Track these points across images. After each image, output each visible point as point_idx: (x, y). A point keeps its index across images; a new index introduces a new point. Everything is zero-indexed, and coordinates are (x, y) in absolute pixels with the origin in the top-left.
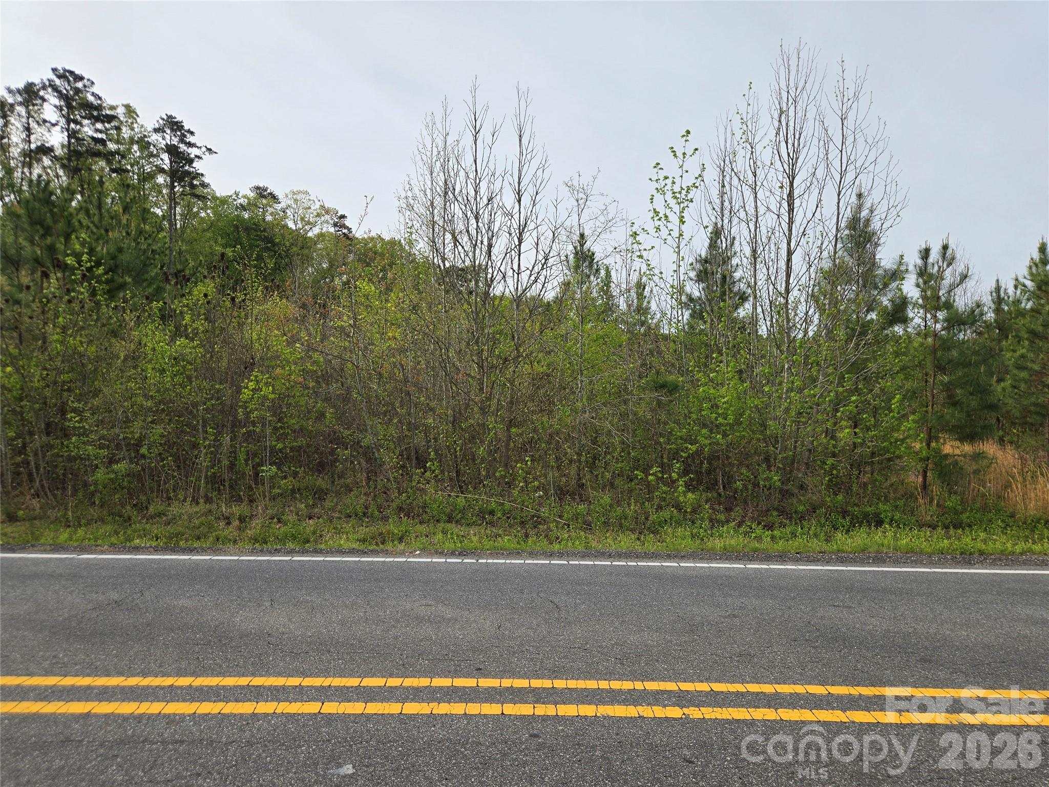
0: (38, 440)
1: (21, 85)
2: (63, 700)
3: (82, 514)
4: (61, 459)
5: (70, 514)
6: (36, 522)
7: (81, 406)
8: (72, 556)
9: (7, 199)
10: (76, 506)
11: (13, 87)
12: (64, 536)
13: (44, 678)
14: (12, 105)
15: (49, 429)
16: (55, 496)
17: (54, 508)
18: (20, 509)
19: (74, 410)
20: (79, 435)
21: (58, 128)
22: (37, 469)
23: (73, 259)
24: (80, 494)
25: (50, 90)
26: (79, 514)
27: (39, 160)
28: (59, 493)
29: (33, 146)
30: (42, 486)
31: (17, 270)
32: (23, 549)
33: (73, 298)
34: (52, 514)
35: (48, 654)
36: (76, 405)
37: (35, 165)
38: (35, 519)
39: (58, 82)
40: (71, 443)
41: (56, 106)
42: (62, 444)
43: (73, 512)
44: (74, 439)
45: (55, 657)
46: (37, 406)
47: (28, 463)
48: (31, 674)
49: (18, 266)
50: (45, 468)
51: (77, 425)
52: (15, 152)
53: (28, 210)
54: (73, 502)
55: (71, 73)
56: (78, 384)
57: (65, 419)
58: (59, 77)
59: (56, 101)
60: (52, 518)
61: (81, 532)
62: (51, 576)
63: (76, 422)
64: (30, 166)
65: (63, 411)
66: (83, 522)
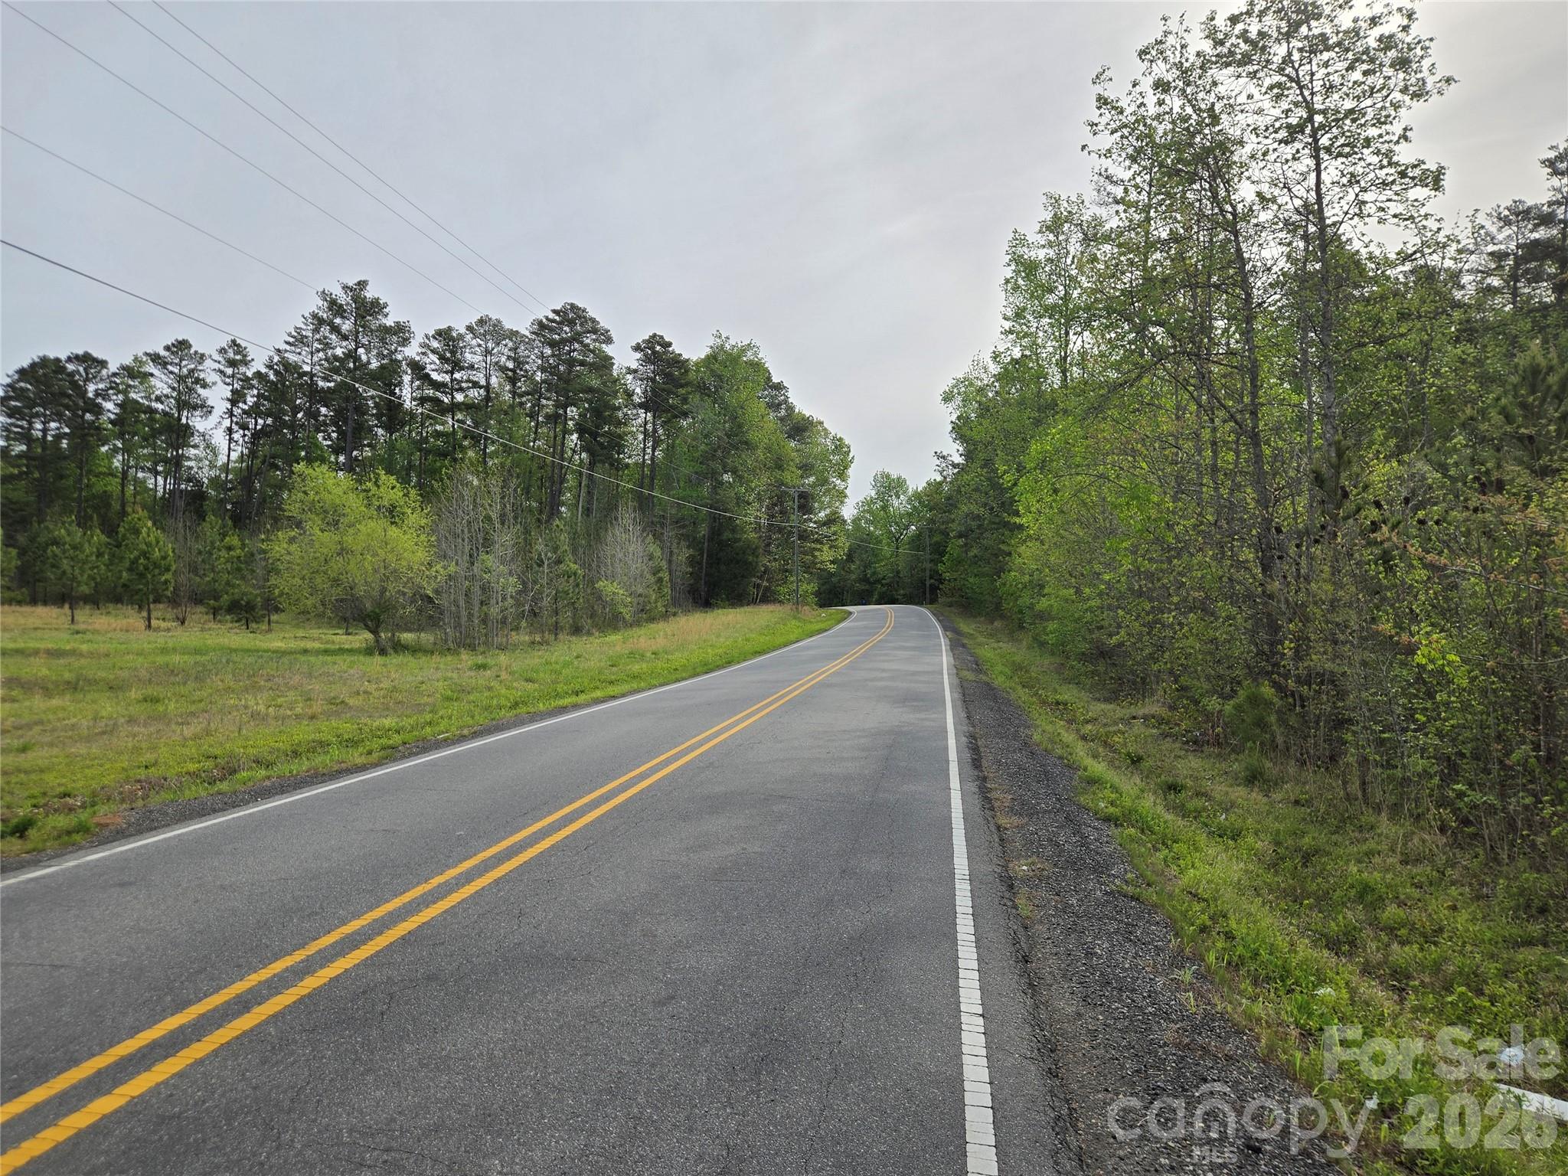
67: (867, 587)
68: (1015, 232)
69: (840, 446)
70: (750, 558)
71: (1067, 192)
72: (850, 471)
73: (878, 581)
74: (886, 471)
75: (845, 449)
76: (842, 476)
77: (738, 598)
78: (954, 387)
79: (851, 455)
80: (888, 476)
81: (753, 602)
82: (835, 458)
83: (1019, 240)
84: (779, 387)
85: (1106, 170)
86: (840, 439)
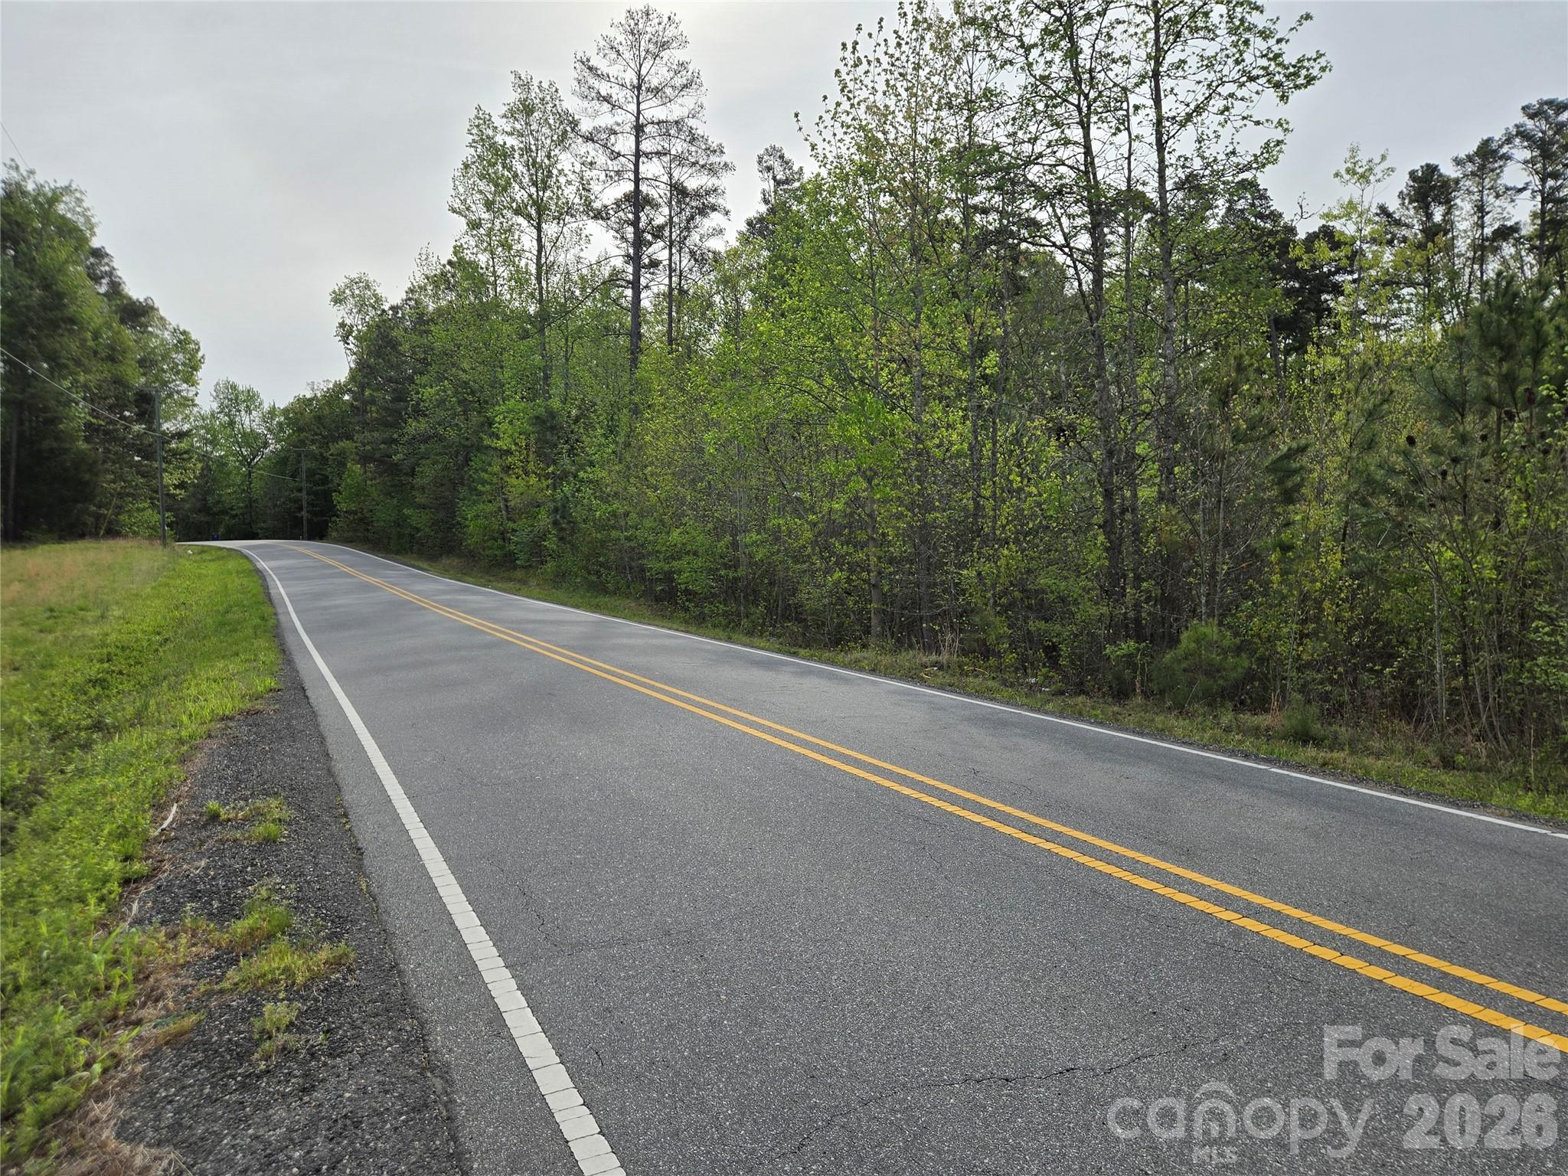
0: (1486, 658)
1: (1472, 147)
2: (1547, 1028)
3: (1549, 775)
4: (1519, 689)
5: (1532, 771)
6: (1482, 775)
7: (1554, 609)
8: (1544, 831)
9: (1448, 317)
10: (1541, 762)
11: (1462, 156)
12: (1525, 801)
13: (1517, 988)
14: (1457, 181)
15: (1504, 641)
16: (1509, 743)
17: (1507, 761)
18: (1458, 753)
19: (1542, 616)
20: (1550, 653)
21: (1527, 194)
22: (1486, 699)
23: (1551, 387)
24: (1548, 745)
25: (1517, 140)
26: (1545, 773)
27: (1496, 250)
28: (1514, 739)
29: (1488, 231)
30: (1491, 724)
31: (1463, 416)
32: (1471, 807)
33: (1550, 445)
34: (1506, 767)
35: (1518, 958)
36: (1545, 608)
37: (1491, 257)
38: (1479, 770)
39: (1530, 124)
40: (1537, 665)
41: (1526, 162)
42: (1522, 666)
43: (1536, 770)
44: (1540, 660)
45: (1529, 964)
46: (1488, 607)
47: (1472, 689)
48: (1499, 977)
49: (1464, 410)
50: (1495, 699)
51: (1547, 639)
52: (1462, 245)
53: (1481, 326)
54: (1536, 755)
55: (1550, 103)
56: (1550, 577)
57: (1527, 629)
58: (1532, 117)
59: (1527, 154)
60: (1505, 773)
61: (1549, 800)
62: (1515, 852)
63: (1546, 634)
64: (1482, 261)
65: (1524, 618)
66: (1551, 787)
67: (208, 519)
68: (479, 109)
69: (184, 341)
70: (87, 477)
71: (540, 76)
72: (200, 374)
73: (224, 512)
74: (232, 380)
75: (192, 346)
76: (190, 380)
77: (71, 530)
78: (347, 287)
79: (200, 354)
80: (234, 387)
81: (95, 535)
82: (179, 357)
83: (482, 122)
84: (98, 254)
85: (588, 60)
86: (184, 333)
